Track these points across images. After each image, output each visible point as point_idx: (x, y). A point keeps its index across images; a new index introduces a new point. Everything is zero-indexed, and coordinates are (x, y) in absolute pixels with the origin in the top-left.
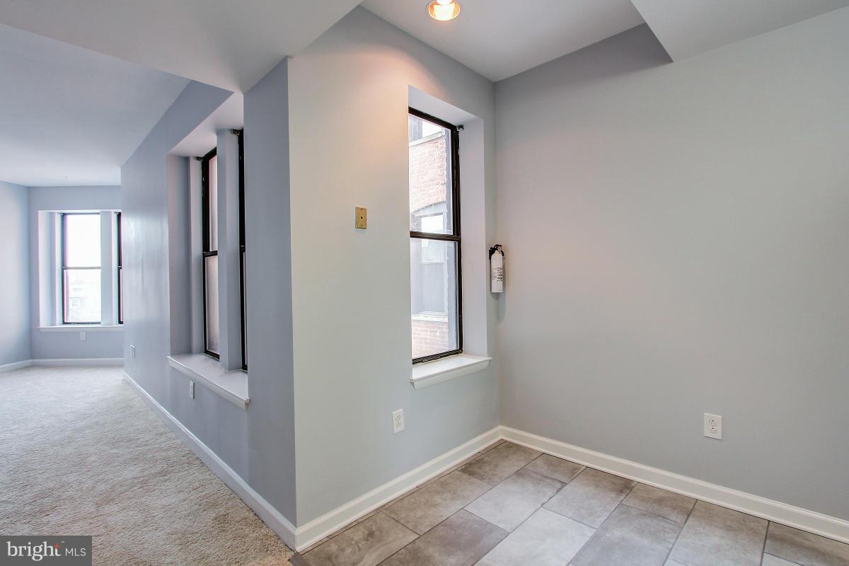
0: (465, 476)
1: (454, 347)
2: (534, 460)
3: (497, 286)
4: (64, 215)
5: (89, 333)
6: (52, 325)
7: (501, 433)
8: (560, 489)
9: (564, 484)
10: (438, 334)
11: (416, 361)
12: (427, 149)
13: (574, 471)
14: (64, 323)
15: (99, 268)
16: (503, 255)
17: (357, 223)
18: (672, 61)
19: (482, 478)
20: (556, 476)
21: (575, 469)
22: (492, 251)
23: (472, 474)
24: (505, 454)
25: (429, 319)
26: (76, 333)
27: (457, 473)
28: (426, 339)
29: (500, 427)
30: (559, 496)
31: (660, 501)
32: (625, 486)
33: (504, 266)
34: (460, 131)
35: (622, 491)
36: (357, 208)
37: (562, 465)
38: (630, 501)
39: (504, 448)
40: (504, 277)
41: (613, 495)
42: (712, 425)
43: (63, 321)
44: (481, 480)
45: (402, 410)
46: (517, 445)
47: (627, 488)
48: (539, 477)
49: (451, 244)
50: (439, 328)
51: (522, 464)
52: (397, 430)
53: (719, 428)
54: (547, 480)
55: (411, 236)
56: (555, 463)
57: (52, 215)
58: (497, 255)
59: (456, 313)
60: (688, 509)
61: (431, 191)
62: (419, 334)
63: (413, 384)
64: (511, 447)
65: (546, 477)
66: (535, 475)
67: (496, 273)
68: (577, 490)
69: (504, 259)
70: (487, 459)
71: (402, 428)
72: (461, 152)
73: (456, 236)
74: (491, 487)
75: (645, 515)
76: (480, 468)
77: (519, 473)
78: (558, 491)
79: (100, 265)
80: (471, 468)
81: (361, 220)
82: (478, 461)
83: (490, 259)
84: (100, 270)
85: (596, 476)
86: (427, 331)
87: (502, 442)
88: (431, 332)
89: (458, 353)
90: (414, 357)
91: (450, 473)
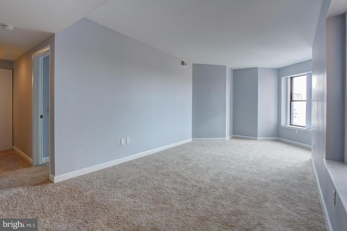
4: (292, 78)
5: (300, 131)
6: (286, 125)
14: (291, 125)
15: (305, 101)
26: (294, 130)
43: (290, 124)
57: (287, 78)
79: (305, 99)
84: (305, 102)
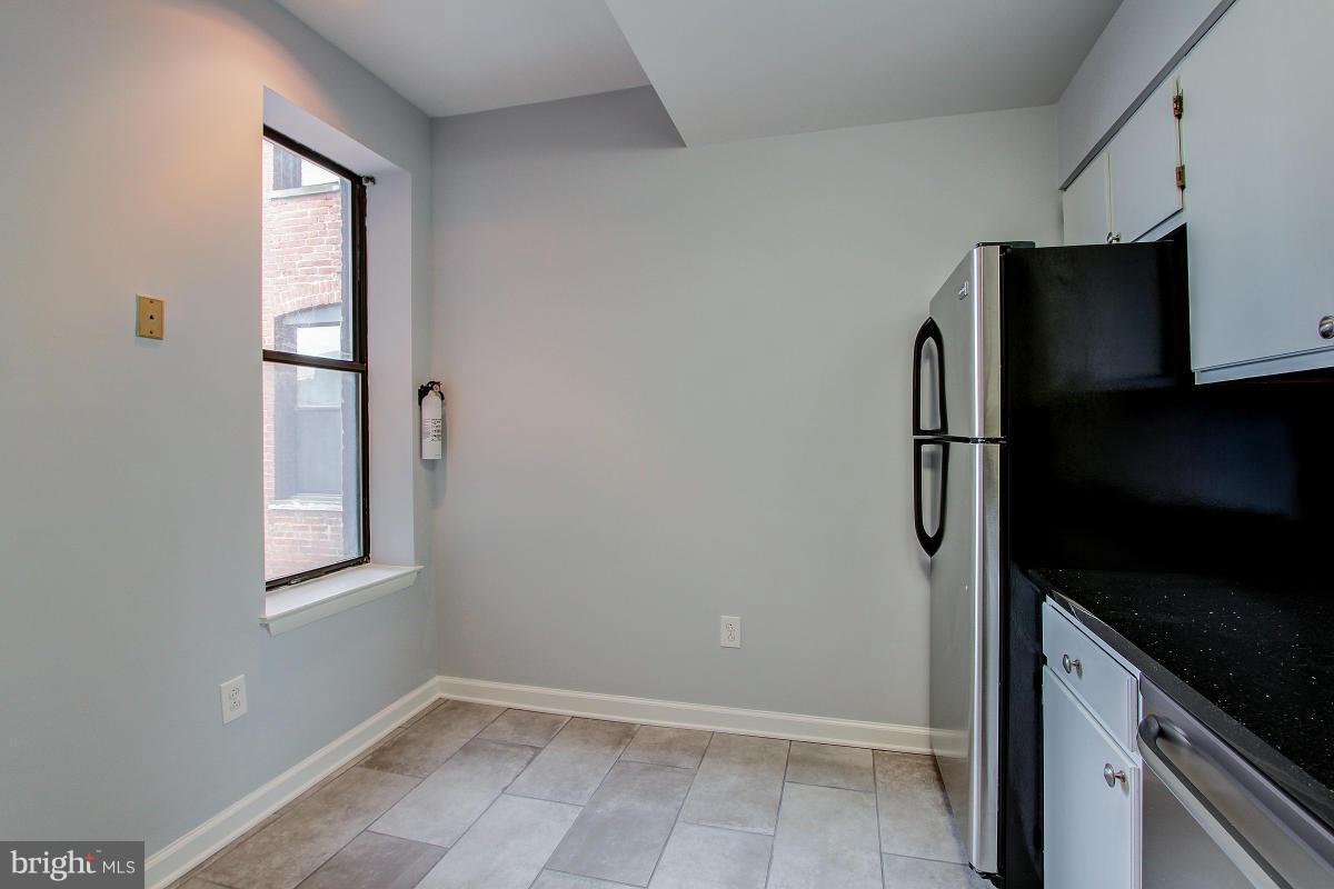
0: (374, 772)
1: (354, 554)
2: (493, 722)
3: (432, 449)
7: (440, 687)
8: (532, 759)
9: (537, 750)
10: (328, 532)
11: (272, 586)
12: (309, 208)
13: (553, 727)
16: (443, 399)
17: (139, 327)
18: (683, 145)
19: (403, 769)
20: (527, 740)
21: (557, 723)
22: (423, 392)
23: (384, 767)
24: (445, 722)
25: (311, 506)
27: (359, 770)
28: (306, 543)
29: (438, 679)
30: (530, 770)
31: (669, 745)
32: (623, 734)
33: (444, 416)
34: (369, 185)
35: (620, 743)
36: (140, 299)
37: (537, 721)
38: (633, 754)
39: (446, 712)
40: (443, 434)
41: (608, 750)
42: (730, 629)
44: (402, 773)
45: (242, 676)
46: (466, 704)
47: (627, 736)
48: (500, 747)
49: (350, 376)
50: (330, 523)
51: (472, 733)
52: (229, 716)
53: (737, 634)
54: (513, 750)
55: (265, 359)
56: (524, 720)
58: (432, 398)
59: (358, 495)
60: (702, 747)
61: (315, 283)
62: (290, 535)
63: (267, 626)
64: (455, 708)
65: (512, 745)
66: (493, 745)
67: (429, 426)
68: (558, 755)
69: (443, 405)
70: (413, 735)
71: (243, 710)
72: (369, 223)
73: (358, 362)
74: (418, 780)
75: (648, 769)
76: (400, 753)
77: (467, 749)
78: (529, 763)
80: (383, 759)
81: (150, 321)
82: (396, 743)
83: (420, 404)
85: (583, 728)
86: (306, 528)
87: (441, 702)
88: (314, 529)
89: (361, 564)
90: (268, 579)
91: (344, 775)
